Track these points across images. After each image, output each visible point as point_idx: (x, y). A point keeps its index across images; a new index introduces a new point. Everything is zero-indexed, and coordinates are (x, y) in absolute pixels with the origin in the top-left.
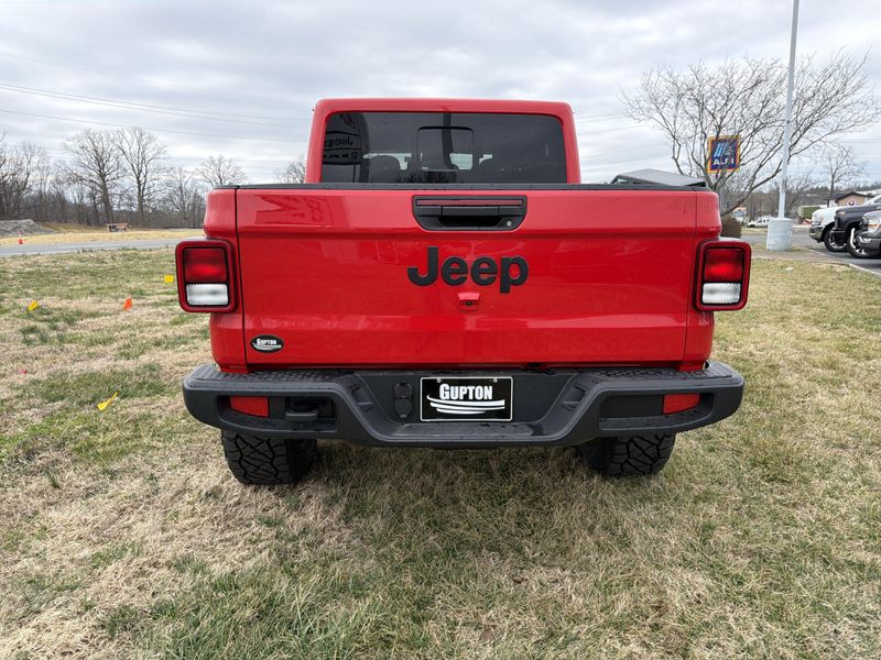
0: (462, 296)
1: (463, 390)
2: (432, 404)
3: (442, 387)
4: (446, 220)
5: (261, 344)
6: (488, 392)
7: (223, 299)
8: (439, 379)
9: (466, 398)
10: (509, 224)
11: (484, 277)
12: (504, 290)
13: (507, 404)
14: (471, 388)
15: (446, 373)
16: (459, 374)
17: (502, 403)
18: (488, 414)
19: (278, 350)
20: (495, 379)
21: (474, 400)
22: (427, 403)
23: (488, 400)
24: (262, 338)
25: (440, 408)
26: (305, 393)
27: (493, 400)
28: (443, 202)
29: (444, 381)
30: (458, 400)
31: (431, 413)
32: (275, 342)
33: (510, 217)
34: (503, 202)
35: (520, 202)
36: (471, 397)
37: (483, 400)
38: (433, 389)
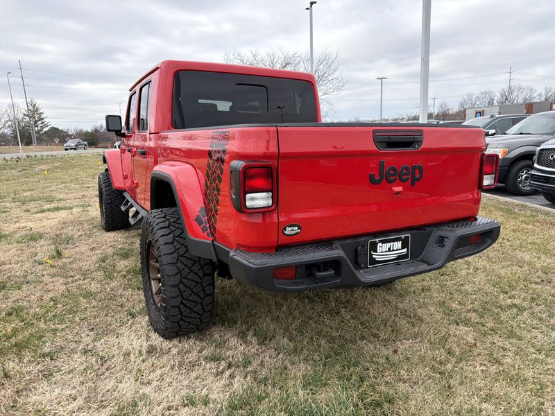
0: (395, 189)
1: (388, 245)
2: (374, 256)
3: (379, 245)
4: (391, 144)
5: (289, 231)
6: (399, 244)
7: (270, 202)
8: (377, 240)
9: (389, 250)
10: (416, 146)
11: (404, 177)
12: (412, 184)
13: (408, 250)
14: (392, 244)
15: (380, 237)
16: (386, 236)
17: (405, 250)
18: (399, 258)
19: (298, 233)
20: (403, 236)
21: (393, 250)
22: (371, 255)
23: (399, 250)
24: (290, 226)
25: (377, 257)
26: (325, 259)
27: (402, 249)
28: (389, 134)
29: (380, 241)
30: (386, 252)
31: (374, 261)
32: (297, 228)
33: (416, 142)
35: (419, 134)
36: (392, 249)
37: (397, 250)
38: (374, 247)
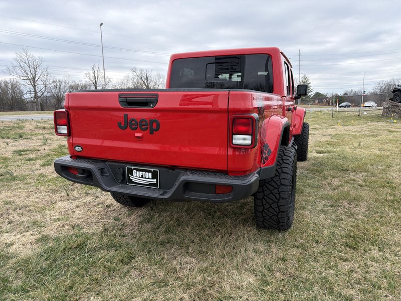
0: (137, 135)
1: (141, 173)
2: (131, 178)
3: (134, 171)
5: (77, 149)
6: (150, 175)
8: (133, 168)
9: (142, 177)
10: (152, 105)
11: (143, 127)
12: (152, 133)
13: (157, 181)
14: (144, 173)
15: (136, 166)
16: (140, 167)
17: (155, 180)
18: (150, 184)
19: (81, 151)
20: (153, 170)
21: (145, 178)
22: (129, 177)
23: (150, 179)
24: (77, 146)
25: (134, 180)
27: (152, 179)
30: (140, 177)
32: (80, 148)
33: (152, 102)
34: (148, 97)
35: (155, 96)
36: (144, 177)
37: (148, 178)
38: (131, 172)
